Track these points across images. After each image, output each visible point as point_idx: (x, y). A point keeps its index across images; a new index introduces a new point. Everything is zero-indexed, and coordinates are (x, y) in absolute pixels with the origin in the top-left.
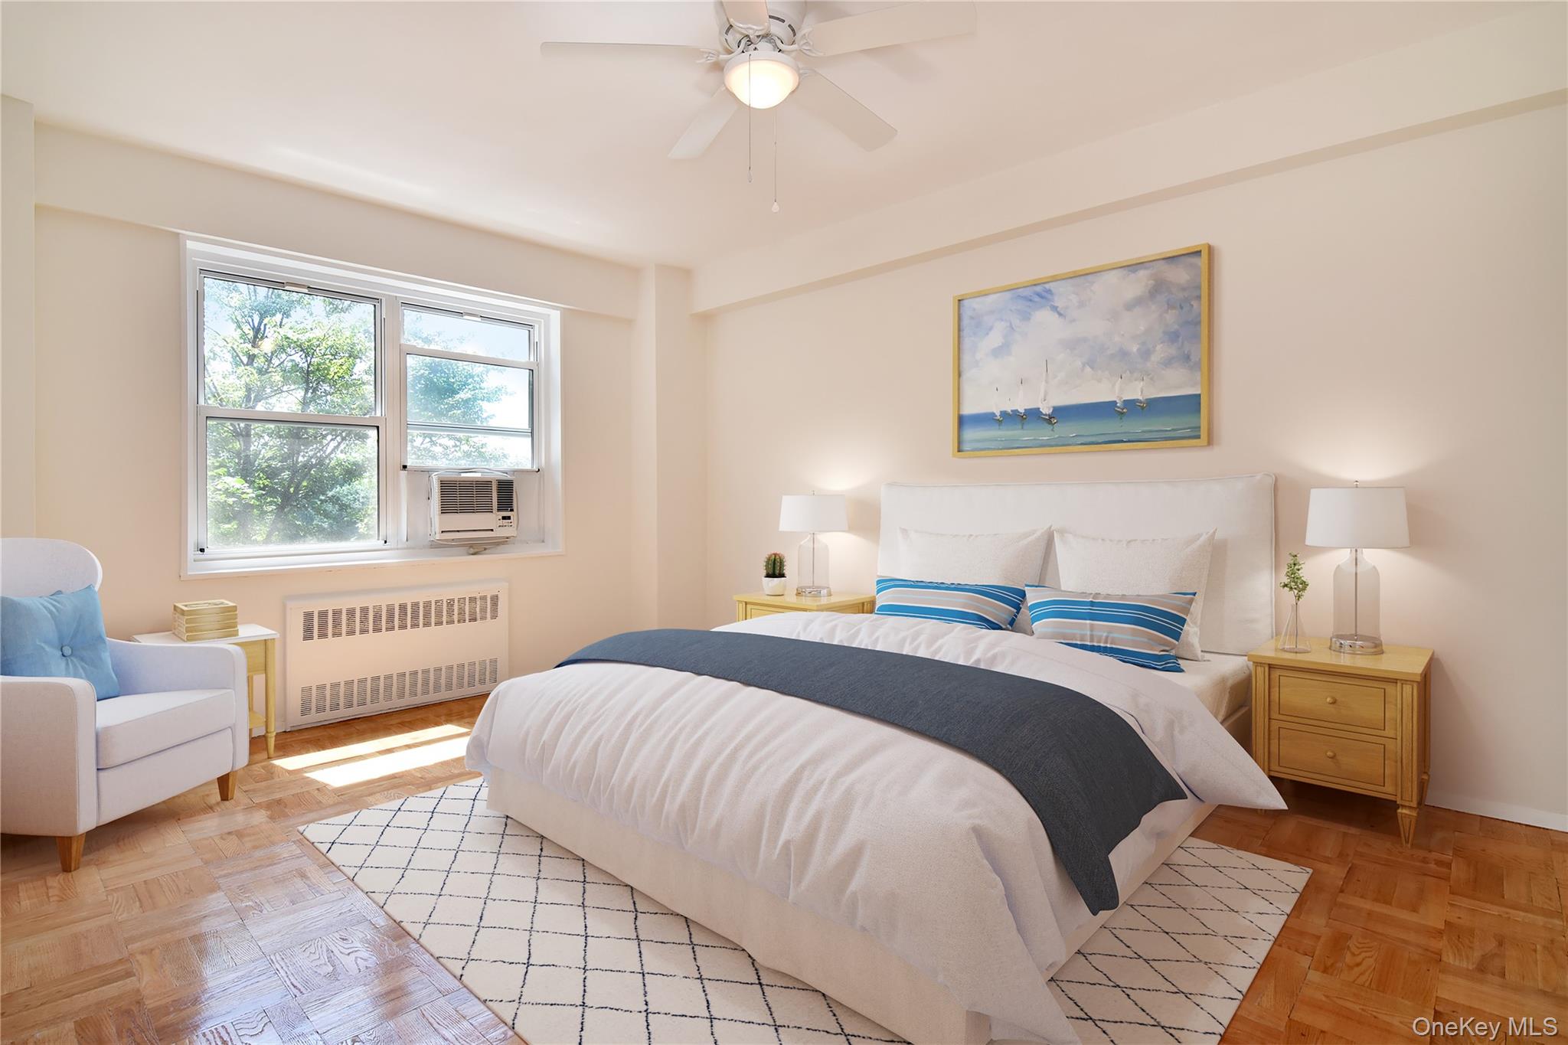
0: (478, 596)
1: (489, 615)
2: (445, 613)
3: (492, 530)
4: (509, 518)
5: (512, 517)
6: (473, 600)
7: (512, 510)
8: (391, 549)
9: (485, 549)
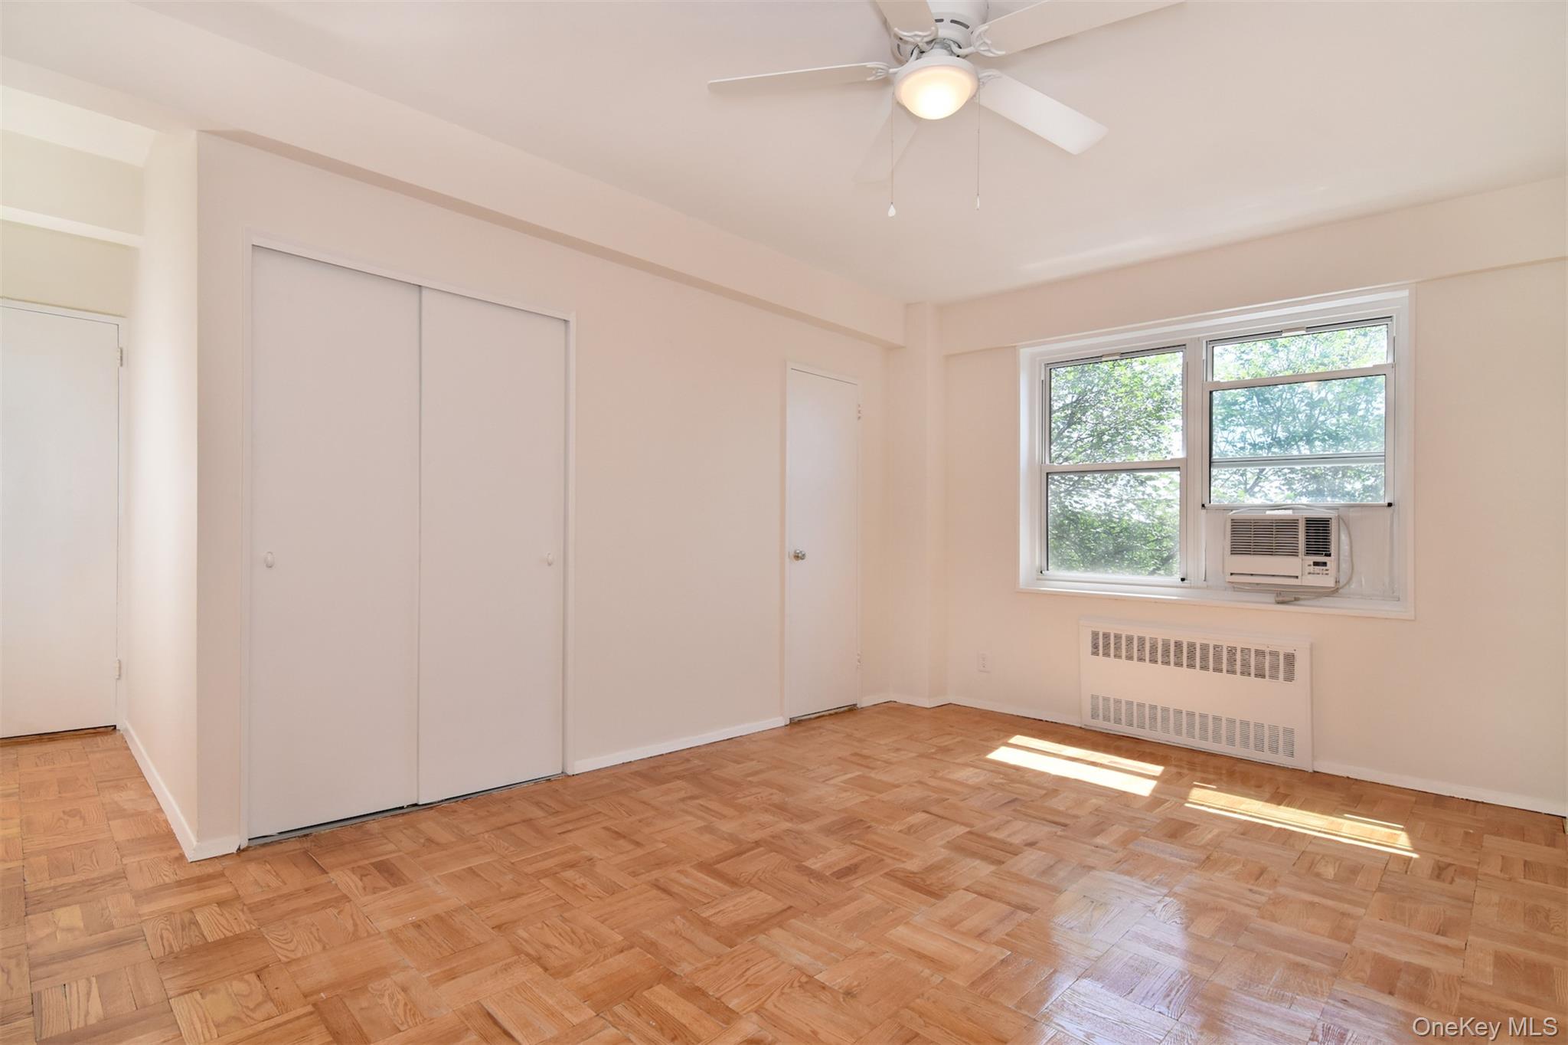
0: (1267, 650)
1: (1281, 675)
2: (1225, 661)
3: (1297, 577)
4: (1325, 564)
5: (1328, 564)
6: (1260, 653)
7: (1329, 555)
8: (1190, 587)
9: (1296, 599)
